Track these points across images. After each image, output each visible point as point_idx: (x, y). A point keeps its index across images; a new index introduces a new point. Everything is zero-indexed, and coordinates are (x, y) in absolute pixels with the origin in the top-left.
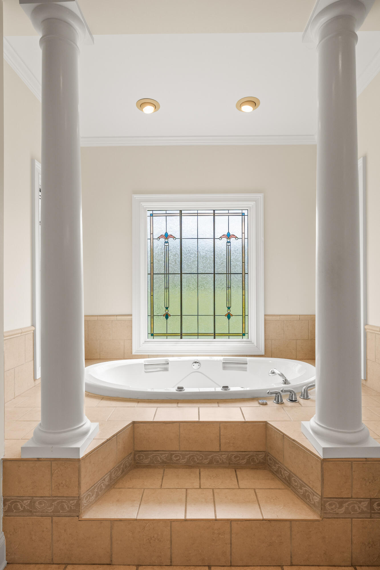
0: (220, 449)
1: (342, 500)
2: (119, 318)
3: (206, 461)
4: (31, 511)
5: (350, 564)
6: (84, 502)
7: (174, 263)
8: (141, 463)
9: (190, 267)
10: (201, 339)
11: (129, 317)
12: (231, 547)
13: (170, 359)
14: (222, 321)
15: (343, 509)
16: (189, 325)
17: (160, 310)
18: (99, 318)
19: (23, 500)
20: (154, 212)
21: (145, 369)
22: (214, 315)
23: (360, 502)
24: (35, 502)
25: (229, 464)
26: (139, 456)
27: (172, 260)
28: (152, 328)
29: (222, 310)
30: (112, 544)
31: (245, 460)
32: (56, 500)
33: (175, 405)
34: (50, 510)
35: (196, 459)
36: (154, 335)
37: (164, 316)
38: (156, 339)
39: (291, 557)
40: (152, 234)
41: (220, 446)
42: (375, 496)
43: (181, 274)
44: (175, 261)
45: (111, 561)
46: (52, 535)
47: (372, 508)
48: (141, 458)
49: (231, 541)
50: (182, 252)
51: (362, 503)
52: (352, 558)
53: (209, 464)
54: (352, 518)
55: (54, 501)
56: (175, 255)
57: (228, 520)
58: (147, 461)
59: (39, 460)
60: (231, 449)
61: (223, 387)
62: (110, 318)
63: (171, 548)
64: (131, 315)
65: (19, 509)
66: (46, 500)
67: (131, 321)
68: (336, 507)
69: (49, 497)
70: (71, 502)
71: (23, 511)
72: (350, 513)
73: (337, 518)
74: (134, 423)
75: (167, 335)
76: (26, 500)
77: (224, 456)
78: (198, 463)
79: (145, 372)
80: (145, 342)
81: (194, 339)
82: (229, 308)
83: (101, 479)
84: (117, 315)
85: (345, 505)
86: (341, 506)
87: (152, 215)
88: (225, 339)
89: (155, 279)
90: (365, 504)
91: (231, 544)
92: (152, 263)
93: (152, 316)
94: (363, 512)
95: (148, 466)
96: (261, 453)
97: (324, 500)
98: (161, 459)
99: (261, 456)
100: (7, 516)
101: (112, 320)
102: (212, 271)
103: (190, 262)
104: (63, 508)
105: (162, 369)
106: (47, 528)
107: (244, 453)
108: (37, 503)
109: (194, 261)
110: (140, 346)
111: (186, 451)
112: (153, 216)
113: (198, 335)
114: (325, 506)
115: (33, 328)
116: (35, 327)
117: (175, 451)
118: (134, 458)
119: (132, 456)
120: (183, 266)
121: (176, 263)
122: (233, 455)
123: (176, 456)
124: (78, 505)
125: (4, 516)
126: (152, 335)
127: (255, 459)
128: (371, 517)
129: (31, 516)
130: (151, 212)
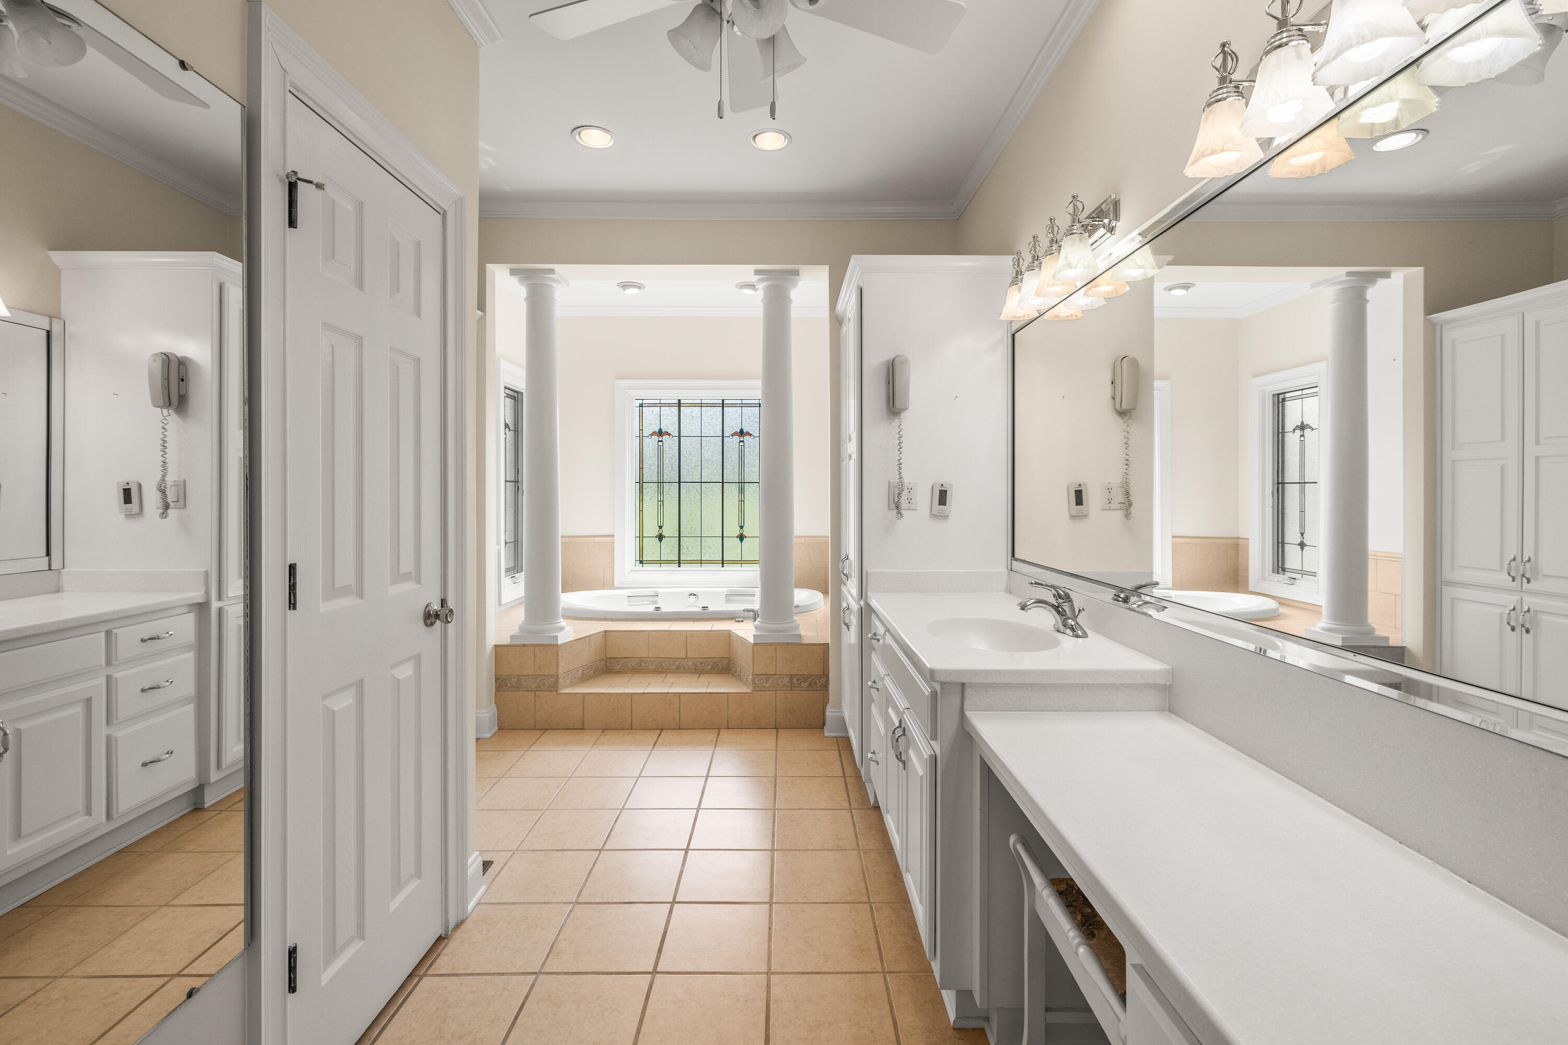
0: (687, 656)
1: (768, 676)
2: (596, 539)
3: (673, 667)
4: (518, 687)
5: (774, 726)
6: (561, 681)
7: (670, 469)
8: (612, 669)
9: (691, 473)
10: (705, 567)
11: (611, 538)
12: (680, 714)
13: (660, 590)
14: (732, 544)
15: (769, 684)
16: (690, 550)
17: (651, 529)
18: (571, 539)
19: (511, 679)
20: (645, 402)
21: (629, 601)
22: (723, 537)
23: (783, 678)
24: (521, 680)
25: (695, 669)
26: (611, 663)
27: (668, 464)
28: (641, 555)
29: (732, 529)
30: (583, 713)
31: (710, 666)
32: (538, 678)
33: (650, 622)
34: (534, 686)
35: (664, 665)
36: (644, 562)
37: (656, 537)
38: (646, 567)
39: (728, 722)
40: (641, 430)
41: (687, 653)
42: (794, 673)
43: (680, 482)
44: (672, 465)
45: (583, 726)
46: (535, 706)
47: (792, 683)
48: (613, 664)
49: (680, 709)
50: (681, 453)
51: (784, 679)
52: (776, 722)
53: (676, 669)
54: (776, 691)
55: (537, 678)
56: (671, 458)
57: (678, 693)
58: (618, 668)
59: (524, 645)
60: (697, 656)
61: (703, 607)
62: (585, 539)
63: (631, 715)
64: (613, 536)
65: (508, 686)
66: (531, 678)
67: (613, 543)
68: (763, 682)
69: (533, 675)
70: (551, 679)
71: (511, 687)
72: (775, 687)
73: (764, 691)
74: (606, 632)
75: (660, 562)
76: (513, 678)
77: (691, 663)
78: (667, 669)
79: (629, 605)
80: (631, 571)
81: (697, 567)
82: (742, 527)
83: (575, 669)
84: (594, 536)
85: (771, 680)
86: (767, 681)
87: (641, 405)
88: (737, 567)
89: (645, 489)
90: (786, 680)
91: (680, 712)
92: (641, 468)
93: (641, 537)
94: (785, 686)
95: (618, 672)
96: (724, 659)
97: (755, 676)
98: (631, 665)
99: (725, 662)
100: (498, 691)
101: (588, 543)
102: (720, 479)
103: (692, 467)
104: (544, 685)
105: (651, 603)
106: (531, 701)
107: (709, 659)
108: (523, 680)
109: (697, 466)
110: (624, 576)
111: (655, 658)
112: (642, 407)
113: (701, 562)
114: (755, 682)
115: (498, 547)
116: (500, 546)
117: (646, 658)
118: (606, 665)
119: (604, 662)
120: (681, 472)
121: (672, 468)
122: (699, 661)
123: (645, 663)
124: (557, 682)
125: (496, 691)
126: (641, 562)
127: (720, 665)
128: (791, 690)
129: (518, 691)
130: (640, 402)
